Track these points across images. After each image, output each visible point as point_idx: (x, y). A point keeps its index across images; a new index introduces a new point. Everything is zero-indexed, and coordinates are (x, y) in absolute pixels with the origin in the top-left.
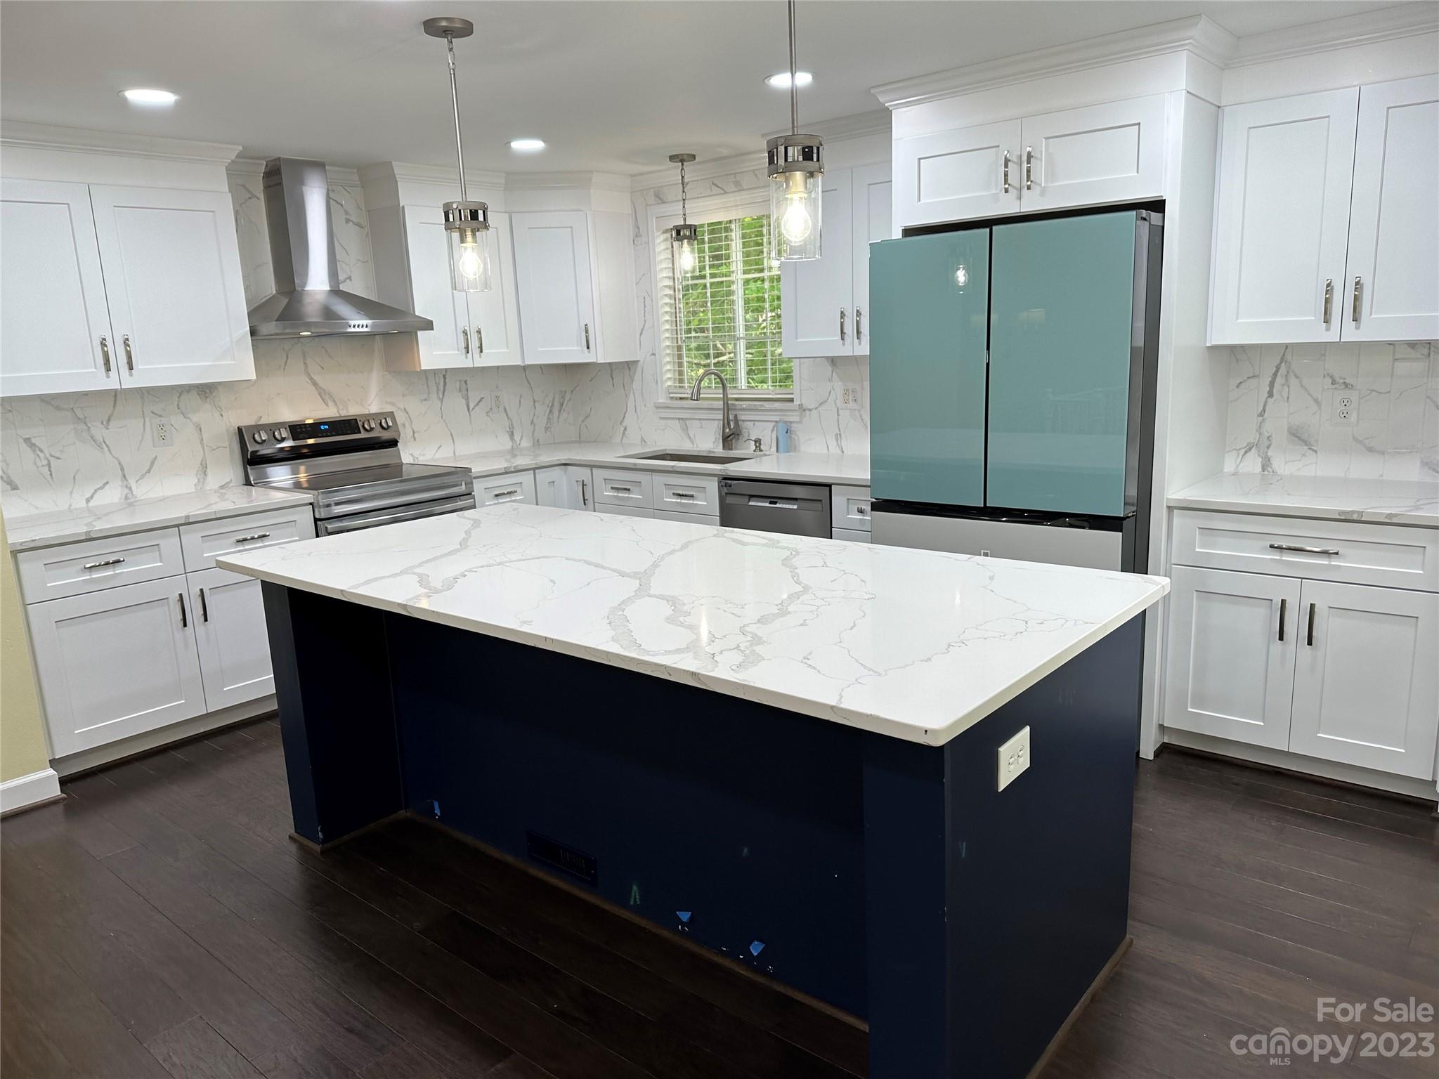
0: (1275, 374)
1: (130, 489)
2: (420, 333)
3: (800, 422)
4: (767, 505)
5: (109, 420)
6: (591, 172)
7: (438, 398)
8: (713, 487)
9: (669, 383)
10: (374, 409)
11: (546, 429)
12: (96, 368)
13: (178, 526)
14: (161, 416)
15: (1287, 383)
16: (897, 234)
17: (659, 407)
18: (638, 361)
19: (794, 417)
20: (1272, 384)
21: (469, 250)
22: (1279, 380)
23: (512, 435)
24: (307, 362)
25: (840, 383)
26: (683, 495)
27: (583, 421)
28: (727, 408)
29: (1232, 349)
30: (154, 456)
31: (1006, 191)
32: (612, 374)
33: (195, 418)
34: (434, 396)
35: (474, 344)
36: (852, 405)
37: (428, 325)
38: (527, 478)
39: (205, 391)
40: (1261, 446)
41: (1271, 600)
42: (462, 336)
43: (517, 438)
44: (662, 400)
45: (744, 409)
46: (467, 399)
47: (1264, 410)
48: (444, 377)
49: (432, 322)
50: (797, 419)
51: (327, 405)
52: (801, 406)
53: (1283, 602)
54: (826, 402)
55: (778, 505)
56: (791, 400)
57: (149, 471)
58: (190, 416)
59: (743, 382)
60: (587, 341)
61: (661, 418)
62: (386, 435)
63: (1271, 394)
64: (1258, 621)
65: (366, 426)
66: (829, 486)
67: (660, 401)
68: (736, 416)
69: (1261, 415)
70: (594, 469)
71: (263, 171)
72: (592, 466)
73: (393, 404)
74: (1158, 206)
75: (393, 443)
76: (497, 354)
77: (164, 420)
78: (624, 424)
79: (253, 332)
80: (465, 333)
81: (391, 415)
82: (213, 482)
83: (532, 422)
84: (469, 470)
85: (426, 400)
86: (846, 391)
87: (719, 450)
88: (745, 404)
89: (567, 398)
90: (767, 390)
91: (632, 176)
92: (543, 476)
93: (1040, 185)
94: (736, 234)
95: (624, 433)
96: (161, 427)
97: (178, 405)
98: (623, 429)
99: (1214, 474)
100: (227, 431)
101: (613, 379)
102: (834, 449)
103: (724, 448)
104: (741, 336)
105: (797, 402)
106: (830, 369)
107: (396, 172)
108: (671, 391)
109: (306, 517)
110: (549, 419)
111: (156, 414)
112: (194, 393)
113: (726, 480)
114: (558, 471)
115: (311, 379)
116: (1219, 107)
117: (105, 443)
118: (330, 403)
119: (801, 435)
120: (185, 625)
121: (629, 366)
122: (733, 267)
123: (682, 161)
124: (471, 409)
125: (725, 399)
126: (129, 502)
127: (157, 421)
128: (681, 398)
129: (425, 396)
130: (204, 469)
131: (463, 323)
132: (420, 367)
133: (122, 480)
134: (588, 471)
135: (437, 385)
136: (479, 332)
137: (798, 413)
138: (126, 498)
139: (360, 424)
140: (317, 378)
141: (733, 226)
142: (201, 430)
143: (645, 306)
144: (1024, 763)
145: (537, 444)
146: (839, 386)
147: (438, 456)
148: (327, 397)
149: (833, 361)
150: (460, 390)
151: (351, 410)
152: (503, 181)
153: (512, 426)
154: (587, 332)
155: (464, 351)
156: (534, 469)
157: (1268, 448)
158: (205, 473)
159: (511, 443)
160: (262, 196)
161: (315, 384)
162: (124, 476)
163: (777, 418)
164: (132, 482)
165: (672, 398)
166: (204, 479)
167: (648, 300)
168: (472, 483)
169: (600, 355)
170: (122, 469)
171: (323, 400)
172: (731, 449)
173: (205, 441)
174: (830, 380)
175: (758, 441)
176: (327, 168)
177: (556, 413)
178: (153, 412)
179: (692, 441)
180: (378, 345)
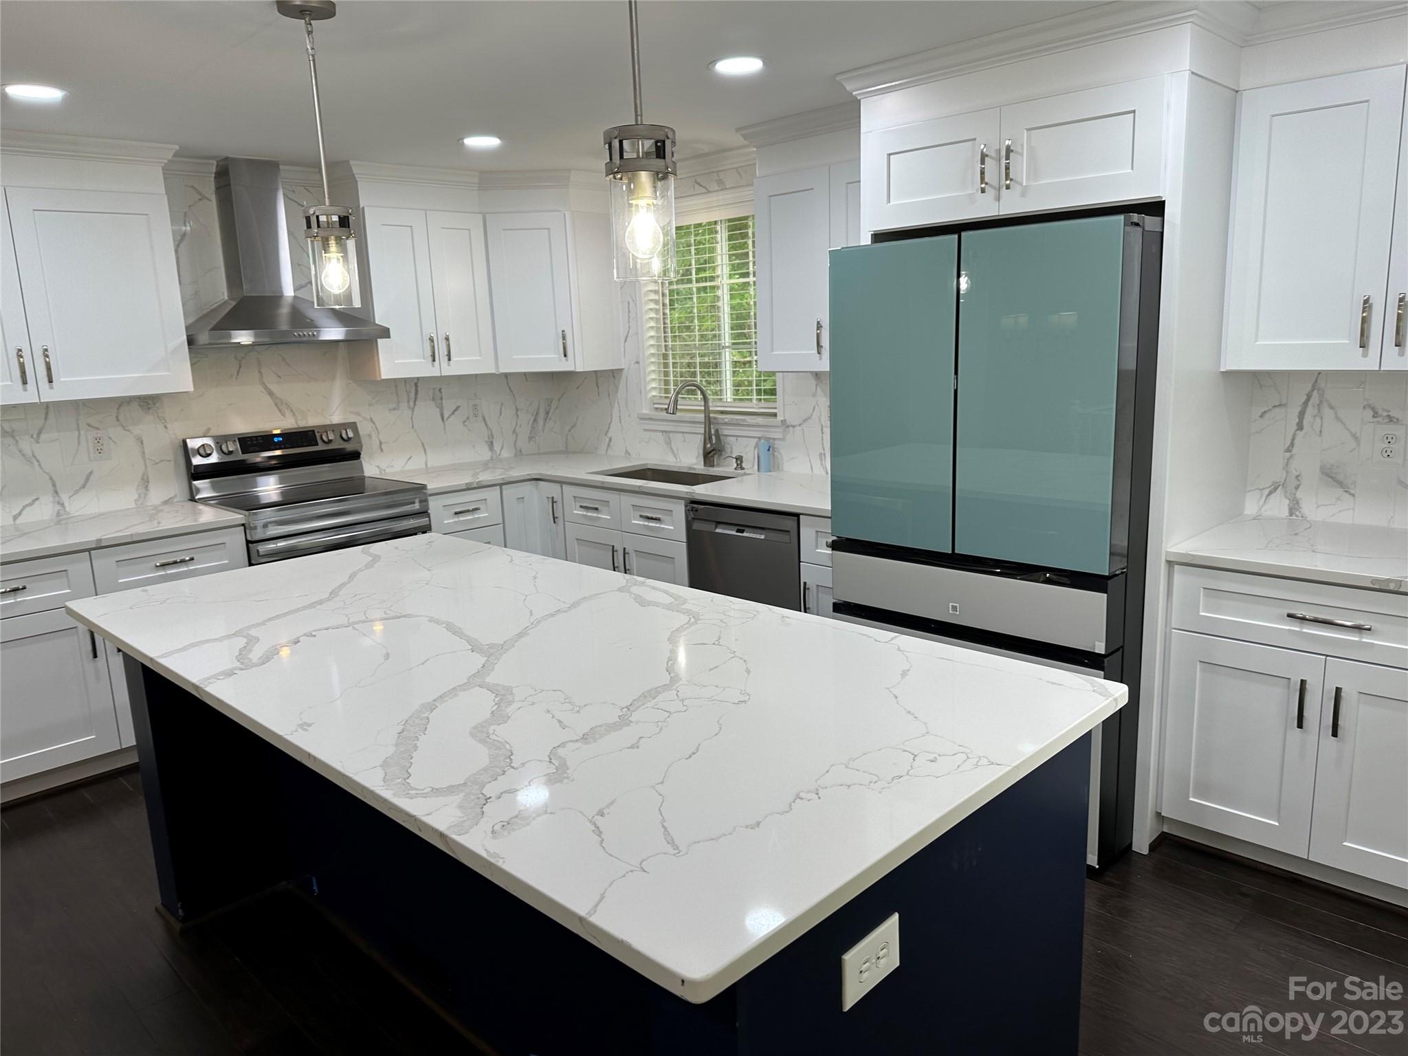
0: (1306, 403)
1: (62, 505)
2: (379, 340)
3: (783, 439)
4: (734, 533)
5: (40, 432)
6: (569, 170)
7: (409, 407)
8: (679, 510)
9: (654, 393)
10: (336, 418)
11: (530, 438)
12: (12, 381)
13: (89, 550)
14: (97, 428)
15: (1319, 414)
16: (866, 240)
17: (643, 418)
18: (622, 370)
19: (776, 434)
20: (1302, 415)
21: (334, 261)
22: (1310, 411)
23: (491, 445)
24: (263, 371)
25: (824, 399)
26: (652, 519)
27: (570, 431)
28: (709, 421)
29: (1255, 375)
30: (90, 471)
31: (983, 191)
32: (597, 383)
33: (137, 430)
34: (404, 405)
35: (441, 350)
37: (385, 333)
38: (492, 495)
39: (148, 402)
40: (1288, 485)
41: (1289, 679)
42: (428, 344)
43: (497, 447)
45: (726, 424)
46: (441, 408)
47: (1292, 444)
48: (416, 384)
49: (388, 329)
50: (779, 436)
51: (284, 415)
52: (783, 422)
53: (1303, 682)
54: (809, 418)
55: (745, 534)
56: (775, 415)
57: (84, 486)
58: (130, 428)
59: (729, 396)
60: (565, 348)
61: (645, 430)
62: (349, 447)
63: (1300, 427)
64: (1273, 704)
65: (325, 438)
66: (797, 515)
67: (644, 412)
68: (717, 431)
69: (1288, 450)
70: (564, 486)
71: (214, 171)
72: (561, 482)
73: (358, 414)
74: (1156, 208)
75: (356, 455)
76: (465, 363)
77: (99, 434)
78: (609, 435)
79: (191, 341)
80: (431, 340)
81: (353, 426)
82: (156, 496)
83: (514, 432)
84: (424, 487)
85: (395, 409)
87: (698, 466)
88: (727, 418)
89: (553, 406)
90: (754, 405)
92: (511, 492)
93: (1021, 184)
94: (722, 235)
95: (609, 445)
96: (98, 440)
97: (117, 417)
98: (608, 440)
99: (1231, 515)
100: (169, 443)
101: (598, 388)
102: (818, 470)
103: (705, 464)
104: (727, 344)
105: (780, 418)
106: (814, 382)
107: (355, 172)
108: (655, 401)
109: (237, 540)
110: (533, 428)
111: (93, 427)
112: (135, 405)
113: (694, 505)
114: (528, 488)
115: (266, 388)
116: (1237, 92)
117: (34, 456)
118: (288, 414)
119: (784, 454)
120: (95, 656)
121: (614, 374)
122: (719, 272)
124: (445, 419)
125: (707, 411)
126: (60, 519)
127: (94, 433)
128: (666, 409)
129: (394, 406)
130: (145, 483)
131: (429, 330)
132: (380, 375)
133: (53, 496)
134: (557, 487)
135: (408, 393)
136: (447, 339)
137: (780, 430)
138: (58, 514)
139: (317, 435)
140: (273, 387)
141: (718, 228)
142: (142, 443)
143: (629, 311)
144: (891, 960)
145: (519, 454)
146: (822, 402)
148: (284, 408)
149: (817, 375)
150: (433, 399)
151: (311, 421)
152: (477, 180)
153: (491, 436)
154: (564, 338)
155: (431, 359)
156: (501, 485)
157: (1297, 488)
158: (146, 488)
159: (490, 453)
160: (213, 198)
161: (271, 393)
162: (56, 492)
163: (760, 436)
164: (65, 498)
165: (657, 409)
166: (146, 494)
167: (632, 304)
168: (426, 501)
169: (579, 363)
170: (54, 485)
171: (280, 410)
172: (713, 466)
173: (147, 456)
174: (814, 395)
175: (739, 459)
176: (281, 167)
177: (541, 421)
178: (89, 425)
179: (675, 456)
180: (342, 352)
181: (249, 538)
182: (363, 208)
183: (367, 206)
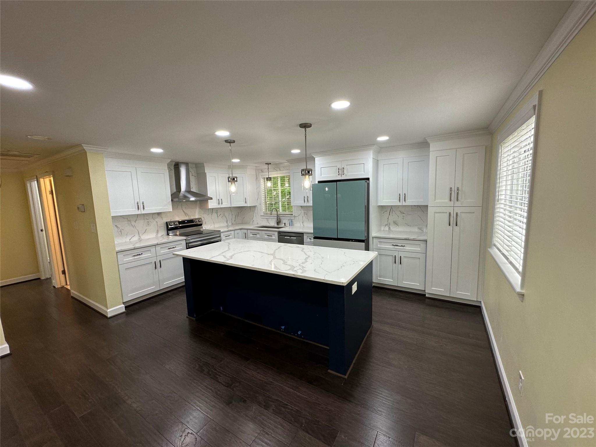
0: (390, 211)
1: (140, 237)
2: (209, 200)
3: (294, 219)
4: (289, 238)
5: (136, 220)
6: (247, 166)
7: (211, 215)
8: (276, 234)
9: (264, 210)
10: (197, 217)
11: (235, 221)
12: (135, 209)
13: (155, 245)
14: (148, 219)
15: (392, 213)
16: (317, 183)
17: (261, 216)
18: (256, 206)
19: (293, 218)
21: (233, 186)
22: (391, 212)
23: (227, 222)
25: (303, 211)
26: (269, 236)
27: (243, 219)
28: (278, 216)
29: (382, 206)
30: (146, 229)
31: (339, 175)
33: (156, 220)
35: (220, 202)
36: (306, 216)
37: (211, 199)
38: (232, 232)
39: (159, 214)
40: (388, 225)
41: (393, 256)
42: (218, 201)
44: (262, 214)
45: (281, 216)
46: (217, 214)
47: (388, 218)
48: (213, 209)
50: (293, 219)
52: (294, 216)
53: (395, 256)
54: (300, 215)
55: (291, 238)
56: (292, 214)
57: (145, 233)
59: (281, 211)
60: (246, 201)
61: (262, 218)
62: (199, 223)
63: (389, 215)
64: (391, 260)
65: (195, 221)
66: (303, 233)
68: (280, 218)
70: (248, 230)
71: (174, 164)
72: (247, 229)
73: (201, 216)
74: (368, 179)
75: (201, 225)
76: (225, 205)
77: (148, 221)
78: (253, 220)
79: (172, 200)
81: (201, 218)
82: (160, 235)
83: (232, 219)
84: (220, 231)
85: (208, 215)
87: (276, 225)
89: (239, 213)
90: (287, 212)
91: (256, 166)
92: (236, 232)
93: (345, 174)
94: (279, 179)
95: (253, 222)
97: (152, 217)
99: (380, 230)
100: (164, 223)
101: (250, 210)
102: (302, 225)
104: (280, 200)
105: (293, 215)
106: (301, 208)
107: (204, 165)
109: (184, 243)
110: (235, 218)
112: (156, 215)
113: (279, 232)
114: (239, 231)
115: (183, 210)
116: (378, 160)
117: (135, 226)
118: (187, 216)
119: (294, 222)
120: (156, 269)
121: (255, 207)
122: (279, 186)
123: (268, 164)
124: (218, 216)
125: (277, 214)
126: (140, 240)
127: (147, 220)
128: (266, 214)
130: (158, 232)
131: (218, 198)
132: (208, 207)
134: (246, 230)
135: (211, 211)
136: (222, 200)
139: (194, 221)
141: (278, 178)
142: (157, 223)
143: (259, 194)
144: (356, 289)
145: (232, 224)
146: (303, 212)
147: (211, 227)
149: (301, 206)
150: (216, 212)
151: (192, 218)
152: (227, 167)
153: (227, 220)
154: (246, 199)
155: (218, 204)
156: (234, 230)
157: (390, 225)
159: (227, 224)
160: (173, 170)
161: (184, 212)
162: (139, 234)
163: (289, 219)
164: (140, 235)
166: (158, 234)
167: (259, 192)
168: (221, 234)
169: (248, 204)
170: (138, 232)
171: (185, 215)
172: (279, 225)
173: (158, 225)
174: (301, 210)
175: (285, 224)
176: (189, 164)
177: (237, 217)
179: (269, 224)
180: (198, 202)
181: (187, 242)
182: (206, 173)
183: (207, 172)
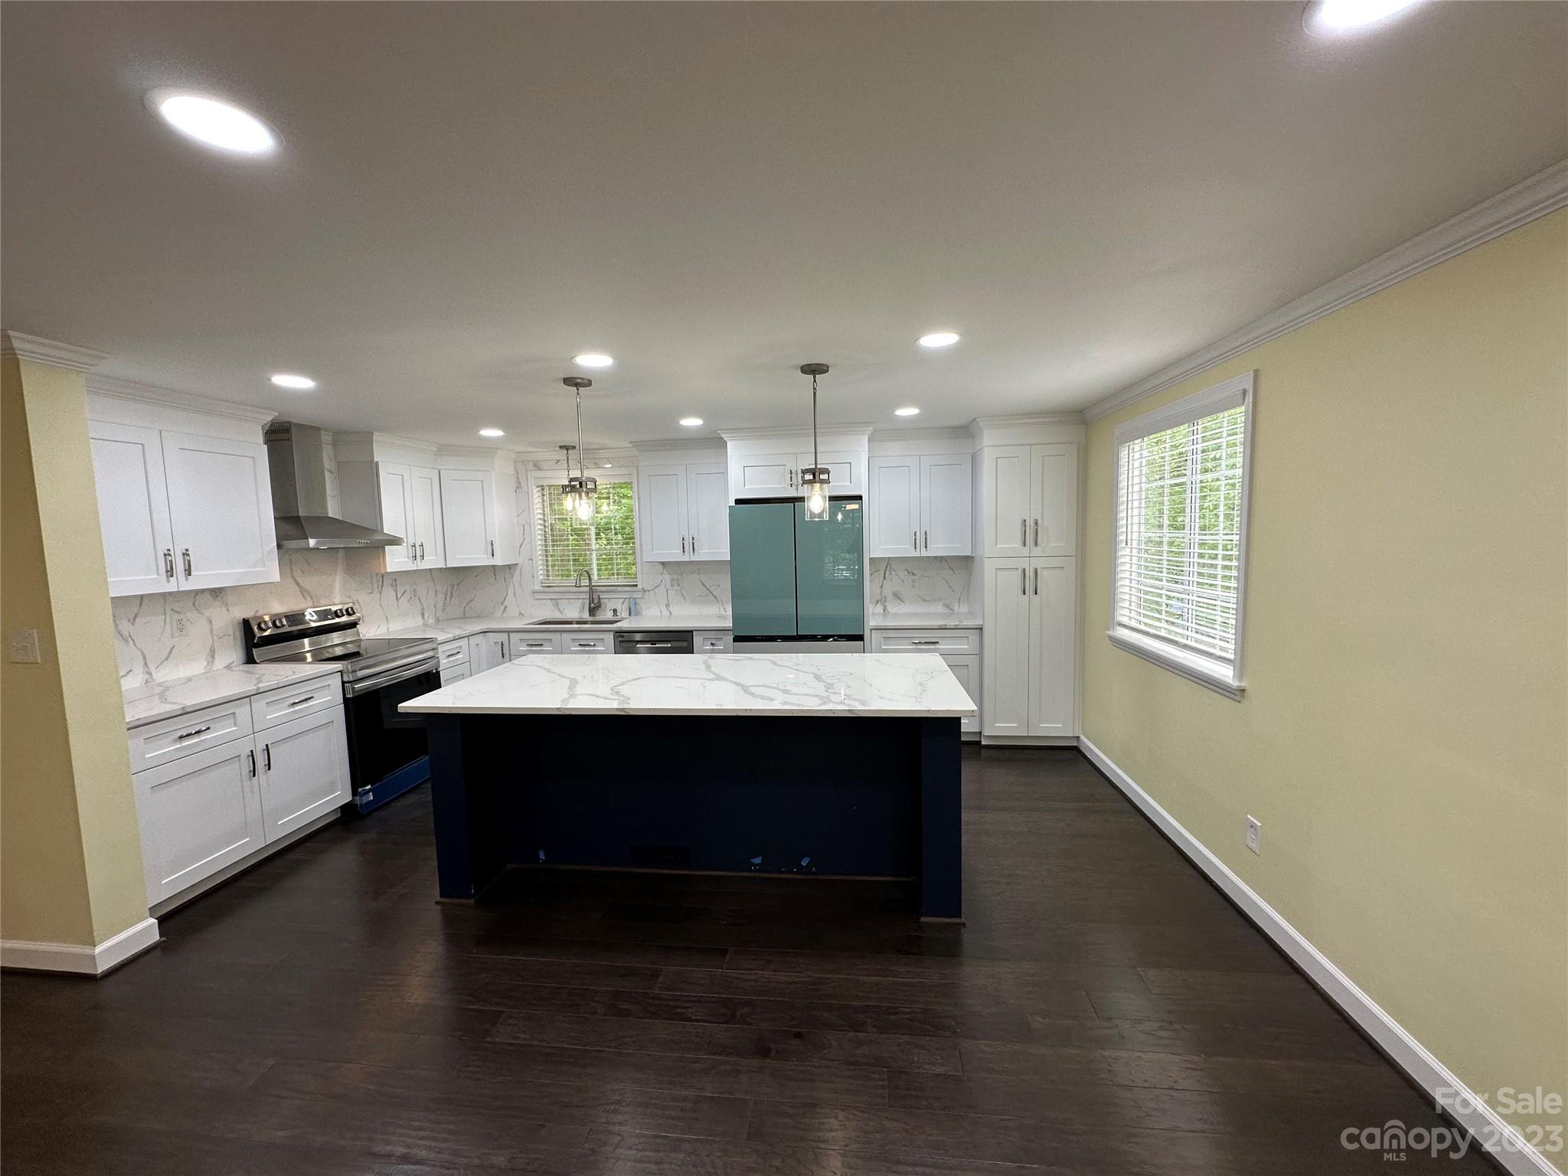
0: (886, 570)
1: (151, 674)
3: (643, 598)
4: (650, 646)
5: (136, 617)
7: (379, 592)
8: (611, 635)
9: (541, 577)
10: (337, 601)
13: (250, 696)
14: (179, 613)
15: (890, 574)
16: (732, 501)
17: (535, 592)
18: (517, 564)
19: (638, 595)
20: (885, 574)
22: (887, 573)
23: (423, 618)
24: (293, 568)
25: (668, 576)
26: (584, 645)
27: (467, 604)
28: (592, 592)
30: (172, 646)
31: (791, 486)
32: (494, 572)
33: (207, 613)
34: (376, 591)
35: (418, 553)
36: (676, 587)
38: (464, 643)
39: (216, 593)
40: (882, 601)
42: (411, 549)
44: (537, 587)
45: (603, 592)
46: (396, 592)
47: (883, 585)
48: (382, 576)
50: (640, 596)
51: (305, 599)
52: (643, 588)
54: (659, 586)
55: (657, 646)
56: (636, 586)
57: (167, 659)
58: (203, 611)
59: (595, 576)
60: (492, 552)
61: (536, 599)
63: (884, 578)
66: (692, 632)
67: (536, 588)
68: (599, 596)
69: (881, 587)
70: (511, 634)
72: (509, 632)
74: (860, 498)
75: (356, 625)
76: (431, 561)
77: (182, 616)
78: (505, 604)
79: (279, 546)
80: (414, 546)
81: (355, 605)
82: (219, 664)
83: (435, 606)
84: (436, 639)
85: (371, 593)
86: (672, 580)
87: (585, 617)
88: (603, 589)
89: (455, 588)
90: (618, 581)
91: (517, 452)
92: (474, 640)
95: (504, 610)
96: (180, 621)
97: (193, 604)
98: (503, 608)
100: (232, 621)
101: (495, 575)
102: (665, 612)
103: (590, 615)
104: (595, 549)
105: (640, 587)
106: (661, 568)
107: (374, 438)
108: (543, 581)
109: (336, 682)
110: (444, 603)
111: (175, 611)
112: (207, 595)
113: (614, 634)
115: (295, 580)
117: (130, 636)
118: (309, 598)
119: (643, 606)
120: (254, 775)
121: (511, 567)
123: (567, 450)
124: (396, 596)
125: (590, 586)
126: (150, 688)
127: (176, 617)
128: (549, 586)
129: (370, 591)
130: (212, 654)
131: (412, 540)
132: (380, 569)
133: (144, 668)
134: (506, 635)
135: (378, 582)
136: (421, 545)
137: (641, 593)
138: (147, 682)
140: (299, 580)
142: (211, 622)
143: (524, 530)
145: (438, 620)
146: (667, 578)
147: (378, 633)
148: (305, 594)
149: (663, 564)
150: (392, 586)
151: (322, 602)
153: (423, 609)
154: (494, 546)
155: (412, 559)
156: (466, 637)
157: (885, 601)
158: (213, 657)
159: (422, 621)
161: (298, 584)
162: (146, 664)
163: (628, 596)
164: (152, 668)
165: (543, 586)
166: (213, 662)
167: (526, 526)
168: (437, 648)
169: (498, 561)
170: (144, 658)
171: (303, 596)
172: (598, 615)
173: (214, 632)
174: (661, 574)
175: (615, 611)
176: (322, 432)
177: (448, 598)
178: (172, 610)
179: (562, 613)
180: (341, 554)
181: (345, 679)
182: (377, 463)
183: (382, 462)
